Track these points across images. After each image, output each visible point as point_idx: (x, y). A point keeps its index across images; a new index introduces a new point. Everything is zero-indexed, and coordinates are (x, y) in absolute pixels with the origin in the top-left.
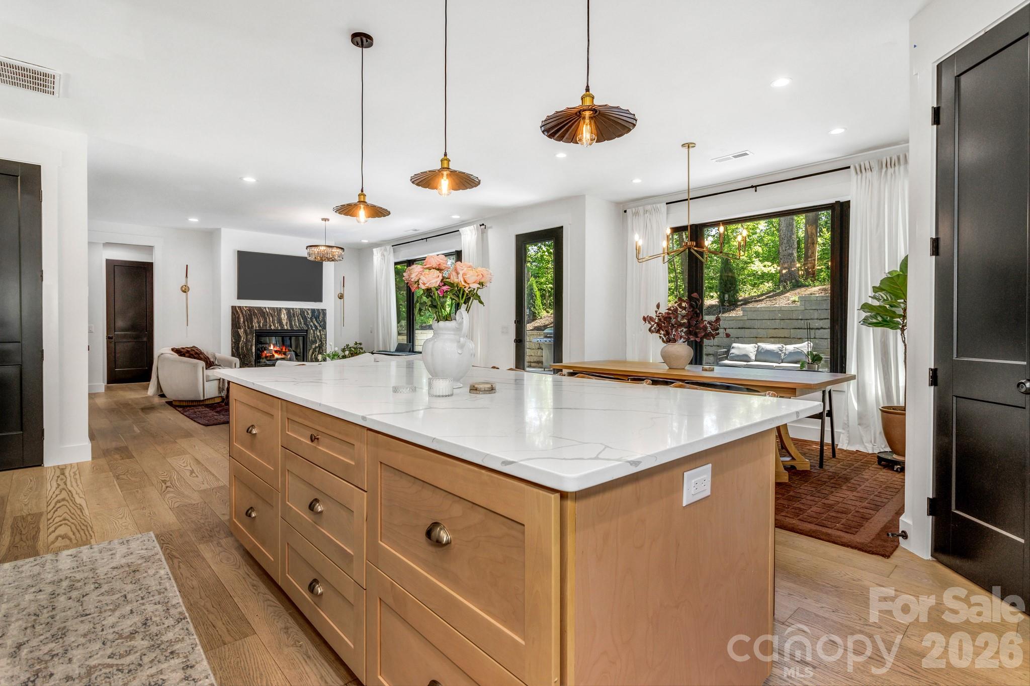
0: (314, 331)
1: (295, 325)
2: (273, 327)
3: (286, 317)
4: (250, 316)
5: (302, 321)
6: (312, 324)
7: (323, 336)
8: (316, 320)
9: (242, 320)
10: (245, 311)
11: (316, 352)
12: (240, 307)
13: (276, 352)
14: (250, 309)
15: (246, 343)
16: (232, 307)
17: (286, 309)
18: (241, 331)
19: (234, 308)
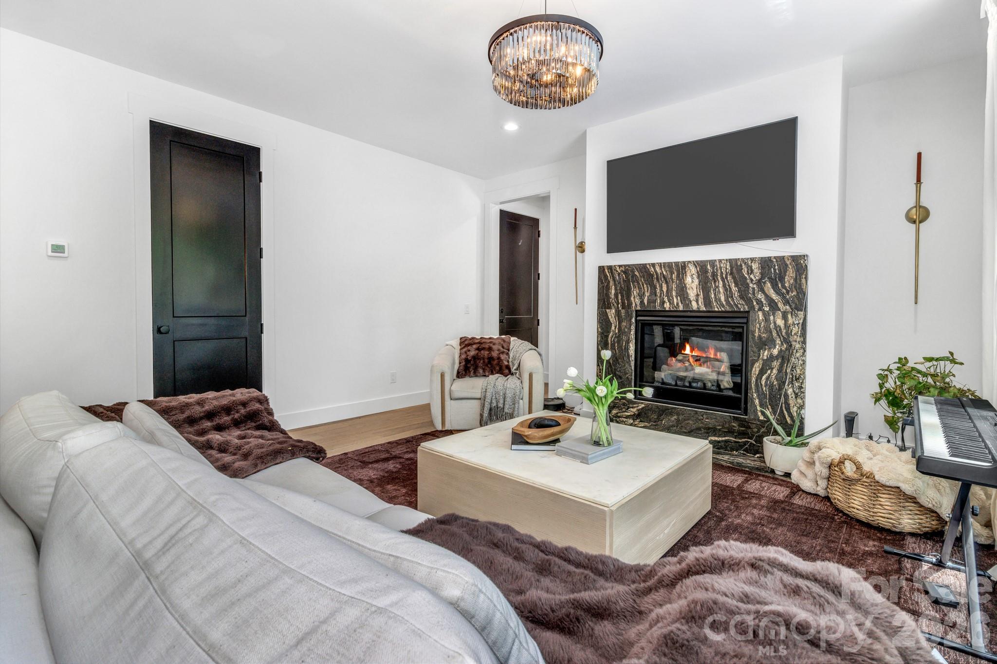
0: (766, 316)
1: (718, 300)
2: (667, 306)
3: (696, 281)
4: (627, 282)
5: (734, 289)
6: (760, 296)
7: (795, 330)
8: (775, 286)
9: (613, 292)
10: (619, 274)
11: (772, 369)
12: (610, 268)
13: (697, 359)
14: (628, 270)
15: (619, 336)
16: (600, 267)
17: (696, 264)
18: (611, 313)
19: (601, 269)
